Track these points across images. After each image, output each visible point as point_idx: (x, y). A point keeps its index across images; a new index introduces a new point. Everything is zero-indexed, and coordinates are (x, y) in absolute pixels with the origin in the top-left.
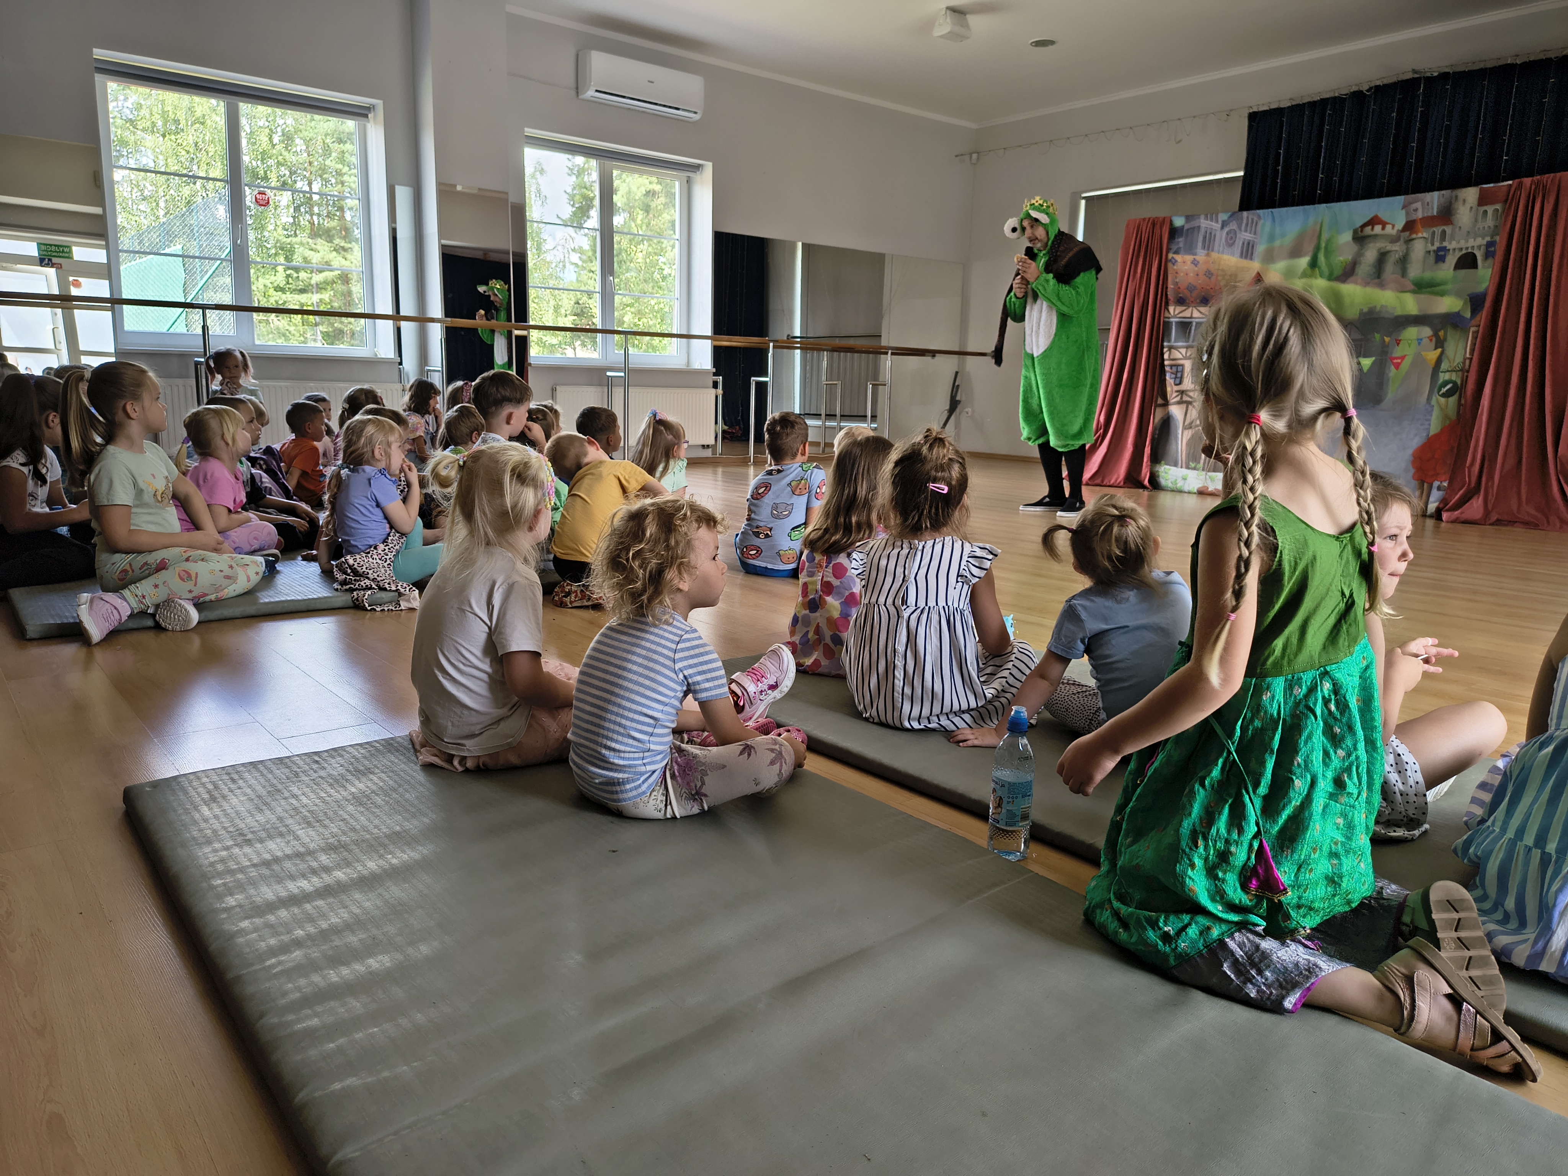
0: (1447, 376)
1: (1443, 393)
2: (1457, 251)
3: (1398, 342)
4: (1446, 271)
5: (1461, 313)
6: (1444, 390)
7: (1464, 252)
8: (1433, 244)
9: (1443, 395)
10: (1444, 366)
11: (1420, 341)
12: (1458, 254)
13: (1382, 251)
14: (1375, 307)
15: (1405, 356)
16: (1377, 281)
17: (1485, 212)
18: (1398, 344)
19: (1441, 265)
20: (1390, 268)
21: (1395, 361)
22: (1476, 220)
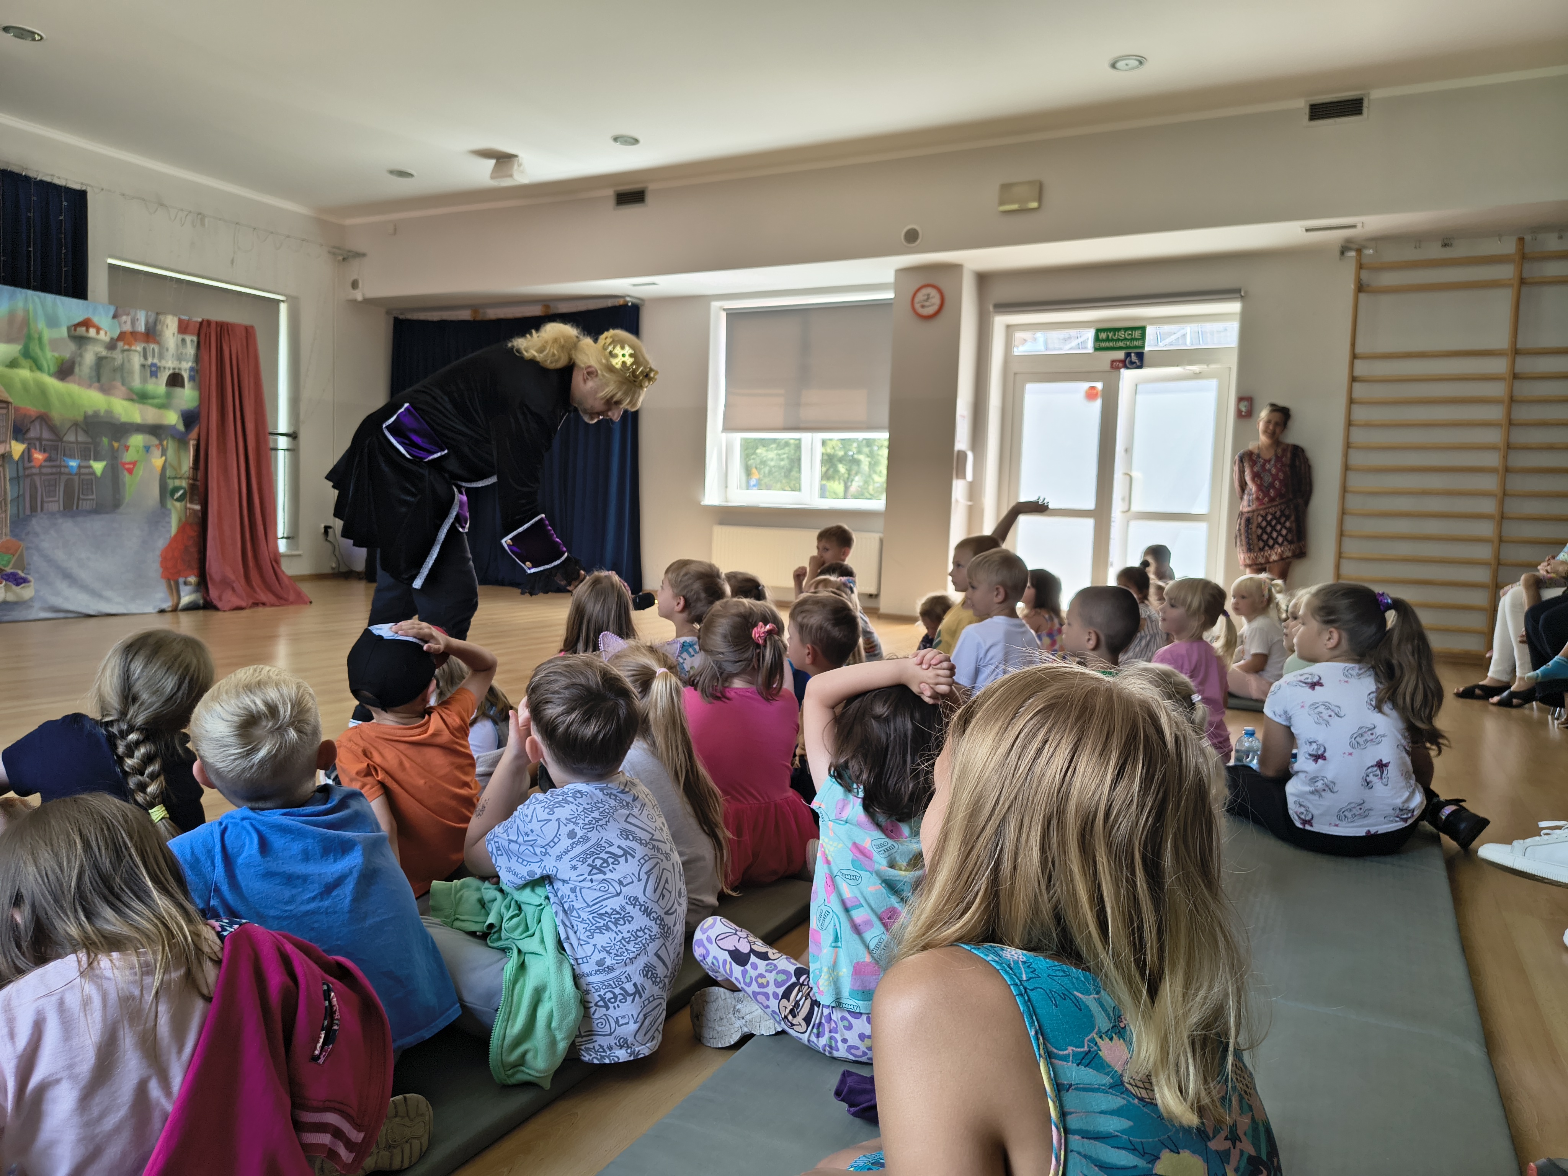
0: (177, 483)
1: (177, 498)
2: (167, 369)
3: (127, 448)
4: (159, 386)
5: (177, 427)
6: (177, 495)
8: (146, 359)
11: (147, 448)
13: (99, 355)
14: (99, 411)
15: (135, 462)
17: (183, 340)
19: (154, 379)
20: (108, 374)
21: (127, 466)
22: (178, 345)
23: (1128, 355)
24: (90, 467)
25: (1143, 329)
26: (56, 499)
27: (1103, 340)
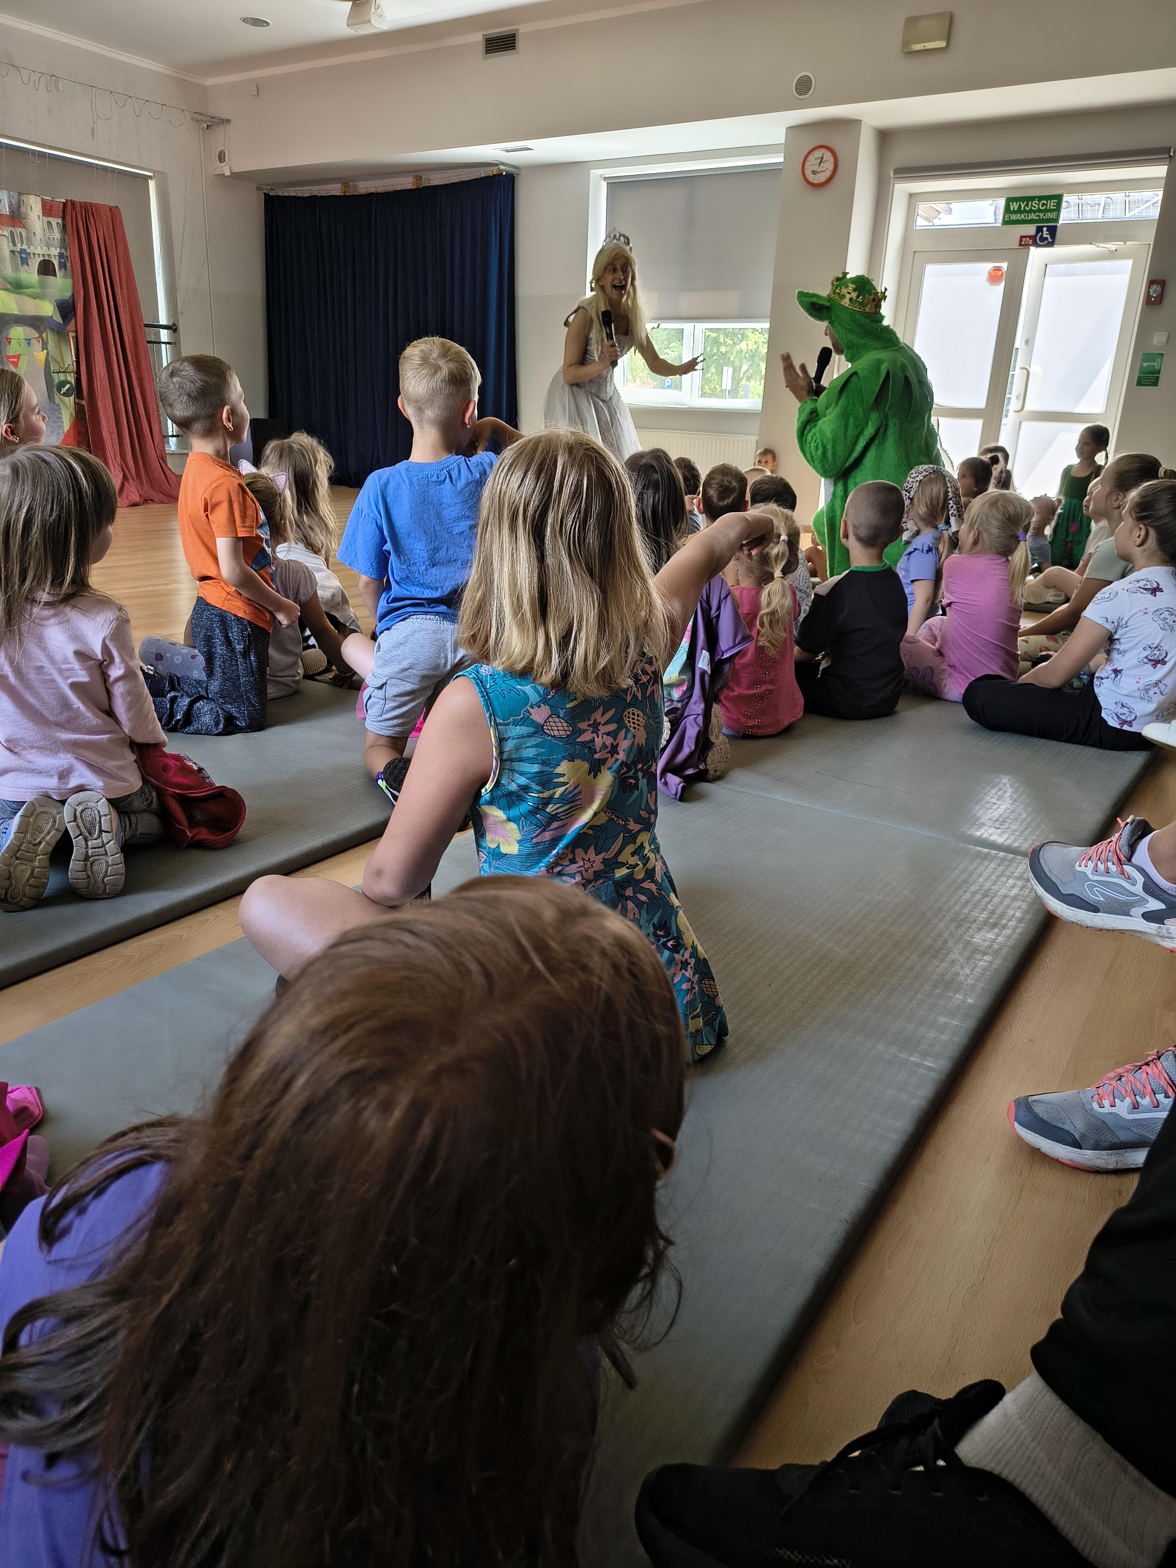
0: (62, 377)
1: (64, 393)
2: (36, 256)
3: (9, 341)
4: (30, 274)
5: (54, 318)
6: (64, 390)
7: (42, 258)
8: (14, 245)
9: (65, 395)
10: (53, 367)
11: (28, 341)
12: (39, 260)
15: (19, 355)
17: (49, 223)
18: (10, 343)
19: (25, 266)
21: (11, 360)
22: (44, 230)
23: (1039, 230)
25: (1059, 198)
27: (1014, 212)
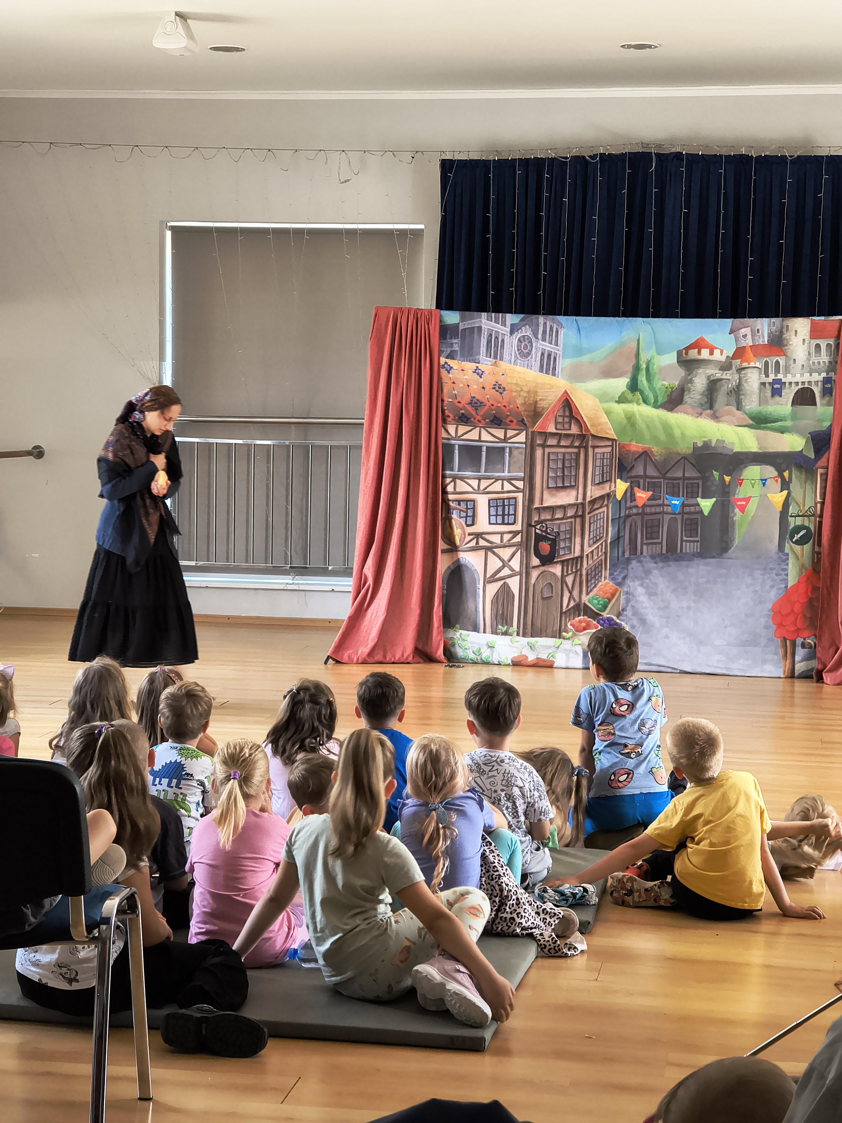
0: (799, 521)
1: (797, 540)
2: (793, 385)
3: (740, 482)
4: (782, 406)
5: (804, 453)
6: (797, 537)
7: (800, 386)
8: (767, 376)
11: (763, 480)
12: (795, 389)
13: (712, 378)
14: (710, 441)
15: (750, 497)
16: (708, 412)
17: (818, 346)
19: (777, 398)
20: (721, 398)
21: (739, 503)
22: (809, 354)
24: (698, 505)
26: (660, 541)
